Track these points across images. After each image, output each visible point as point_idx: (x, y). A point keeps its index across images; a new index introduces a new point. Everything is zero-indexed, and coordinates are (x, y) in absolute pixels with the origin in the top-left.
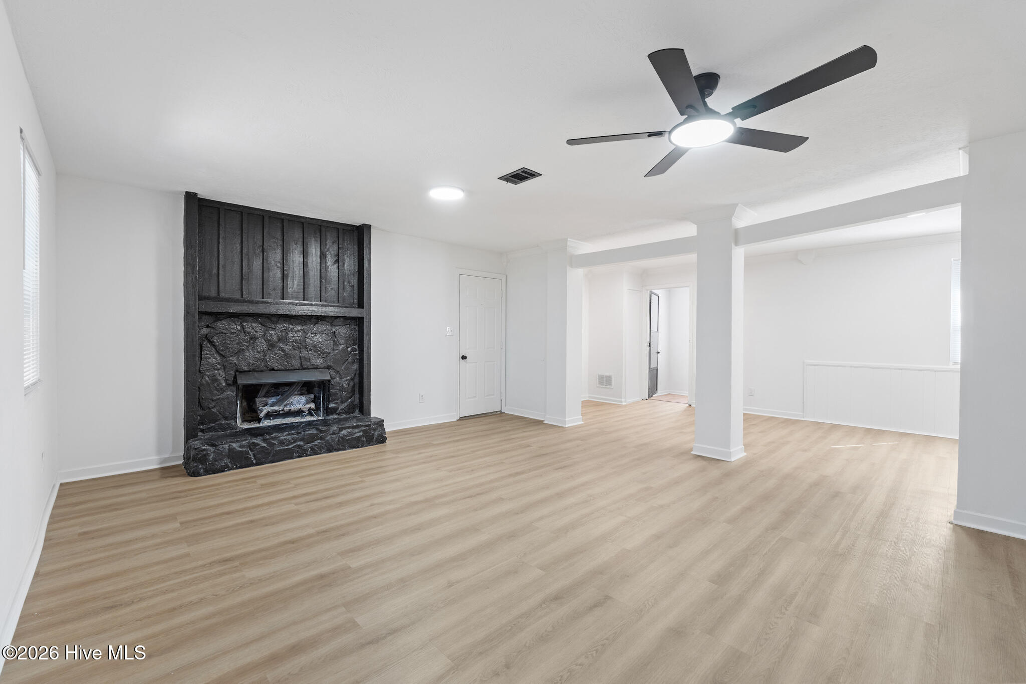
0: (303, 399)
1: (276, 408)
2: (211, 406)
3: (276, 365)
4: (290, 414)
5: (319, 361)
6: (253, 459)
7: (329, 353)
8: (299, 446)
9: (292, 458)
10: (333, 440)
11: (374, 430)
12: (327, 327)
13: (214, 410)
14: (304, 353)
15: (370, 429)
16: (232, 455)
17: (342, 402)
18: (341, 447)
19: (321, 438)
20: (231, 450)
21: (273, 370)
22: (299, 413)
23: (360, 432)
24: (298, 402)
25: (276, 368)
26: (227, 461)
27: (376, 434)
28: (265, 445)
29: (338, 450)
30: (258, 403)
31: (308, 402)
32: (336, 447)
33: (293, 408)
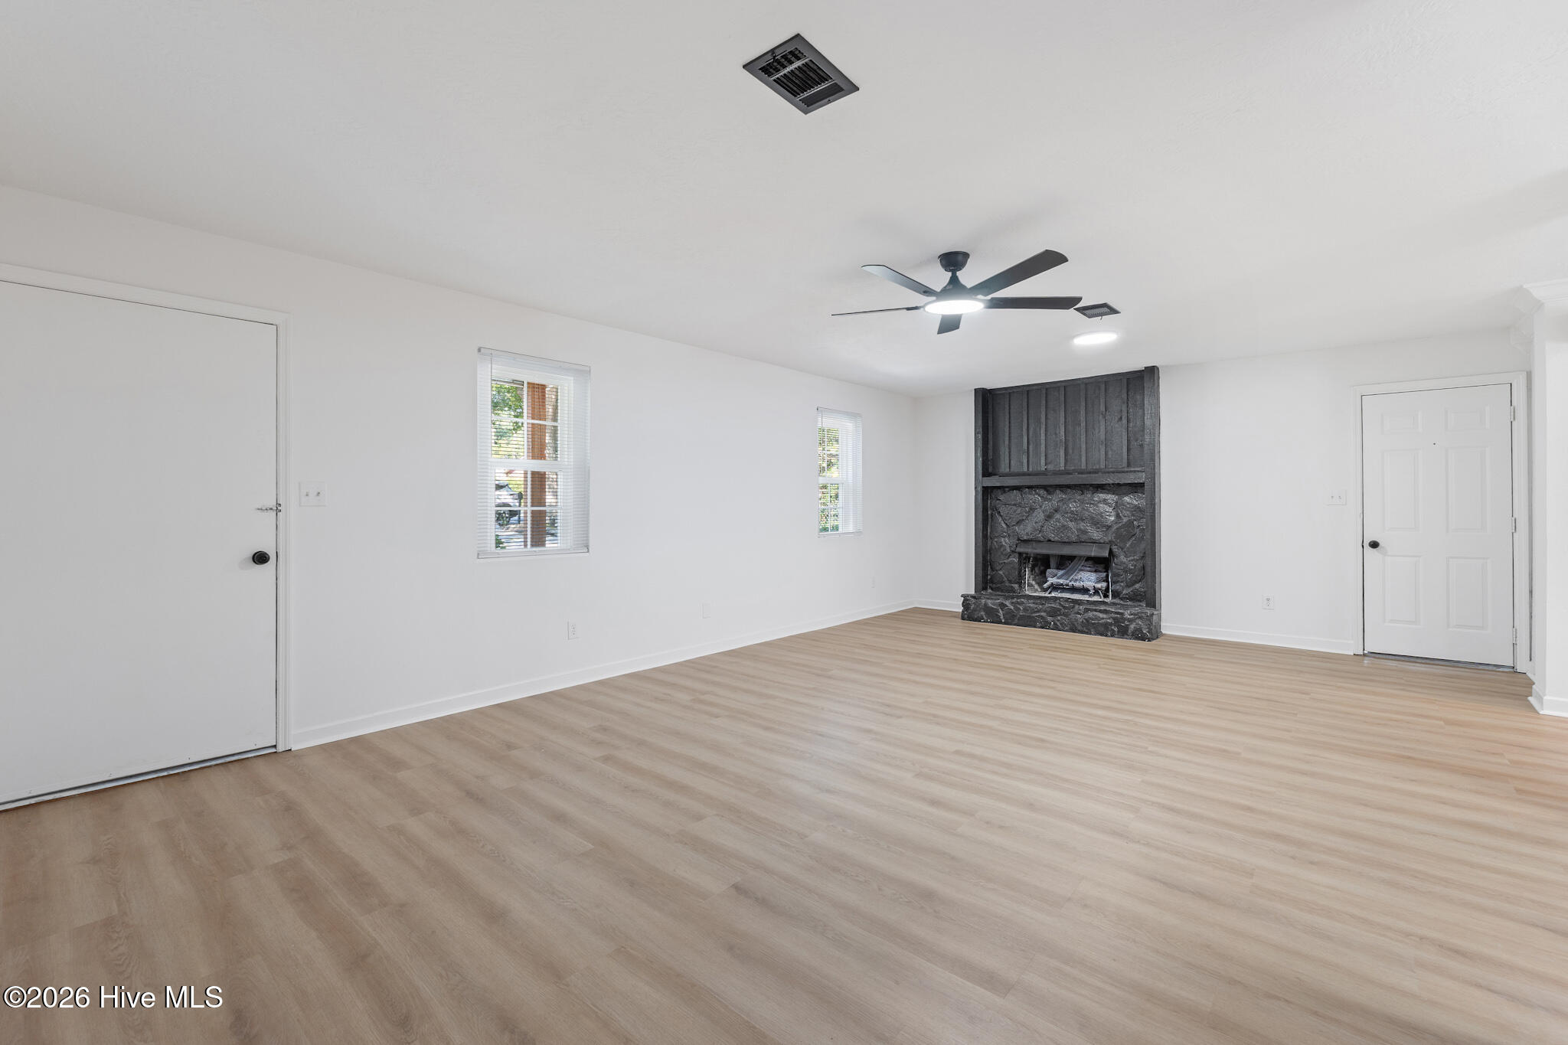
0: (1093, 576)
1: (1061, 581)
2: (997, 568)
3: (1052, 536)
4: (1074, 590)
5: (1096, 534)
6: (1002, 617)
7: (1110, 527)
8: (1042, 617)
9: (1035, 627)
10: (1077, 620)
11: (1130, 620)
12: (1111, 498)
13: (1001, 572)
14: (1082, 525)
15: (1123, 618)
16: (987, 609)
17: (1128, 586)
18: (1085, 629)
19: (1066, 615)
20: (986, 604)
21: (1050, 540)
22: (1084, 591)
23: (1109, 618)
24: (1088, 579)
25: (1053, 540)
26: (983, 613)
27: (1132, 627)
28: (1012, 608)
29: (1082, 632)
30: (1047, 573)
31: (1099, 582)
32: (1080, 628)
33: (1077, 584)
